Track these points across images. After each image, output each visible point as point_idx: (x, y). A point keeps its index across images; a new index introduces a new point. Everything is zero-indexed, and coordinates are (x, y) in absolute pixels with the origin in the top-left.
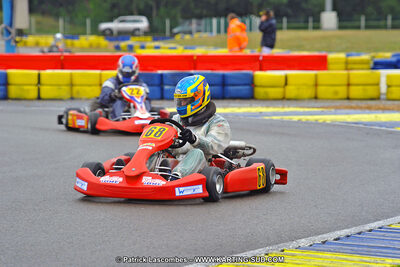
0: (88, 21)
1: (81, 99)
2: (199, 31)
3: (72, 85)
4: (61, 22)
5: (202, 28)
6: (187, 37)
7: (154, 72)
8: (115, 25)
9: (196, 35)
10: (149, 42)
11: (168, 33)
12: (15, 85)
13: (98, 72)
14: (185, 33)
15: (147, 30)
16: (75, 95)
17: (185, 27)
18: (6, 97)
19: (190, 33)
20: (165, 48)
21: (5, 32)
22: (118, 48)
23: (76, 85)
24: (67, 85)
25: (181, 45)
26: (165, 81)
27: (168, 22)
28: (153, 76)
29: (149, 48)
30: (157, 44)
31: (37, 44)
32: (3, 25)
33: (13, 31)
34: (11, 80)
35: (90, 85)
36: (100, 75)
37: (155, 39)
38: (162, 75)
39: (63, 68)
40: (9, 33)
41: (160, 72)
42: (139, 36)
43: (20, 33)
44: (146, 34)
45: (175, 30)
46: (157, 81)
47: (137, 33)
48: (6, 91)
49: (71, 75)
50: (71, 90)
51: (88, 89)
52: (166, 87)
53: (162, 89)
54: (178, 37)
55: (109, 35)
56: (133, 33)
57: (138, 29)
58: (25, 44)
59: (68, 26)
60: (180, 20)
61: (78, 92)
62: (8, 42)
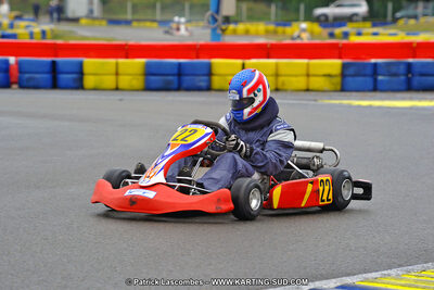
0: (302, 7)
1: (285, 90)
2: (425, 15)
3: (277, 75)
4: (273, 8)
5: (429, 11)
6: (412, 22)
7: (366, 61)
8: (330, 11)
9: (422, 20)
10: (368, 28)
11: (389, 18)
12: (219, 75)
13: (305, 61)
14: (410, 17)
15: (366, 15)
16: (280, 86)
17: (410, 11)
18: (209, 88)
19: (415, 17)
20: (384, 35)
21: (210, 19)
22: (332, 35)
23: (282, 75)
24: (272, 75)
25: (402, 31)
26: (379, 70)
27: (390, 6)
28: (365, 65)
29: (367, 34)
30: (375, 30)
31: (247, 32)
32: (209, 13)
33: (220, 18)
34: (216, 70)
35: (296, 76)
36: (308, 65)
37: (374, 25)
38: (375, 64)
39: (268, 57)
40: (215, 20)
41: (373, 61)
42: (356, 21)
43: (227, 20)
44: (365, 19)
45: (398, 15)
46: (369, 71)
47: (355, 18)
48: (210, 82)
49: (277, 65)
50: (277, 81)
51: (294, 79)
52: (380, 78)
53: (375, 81)
54: (401, 22)
55: (324, 21)
56: (351, 18)
57: (356, 15)
58: (235, 32)
59: (280, 12)
60: (404, 3)
61: (283, 84)
62: (214, 30)
